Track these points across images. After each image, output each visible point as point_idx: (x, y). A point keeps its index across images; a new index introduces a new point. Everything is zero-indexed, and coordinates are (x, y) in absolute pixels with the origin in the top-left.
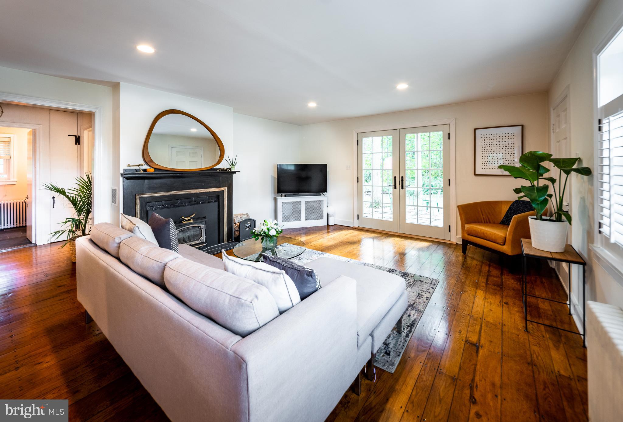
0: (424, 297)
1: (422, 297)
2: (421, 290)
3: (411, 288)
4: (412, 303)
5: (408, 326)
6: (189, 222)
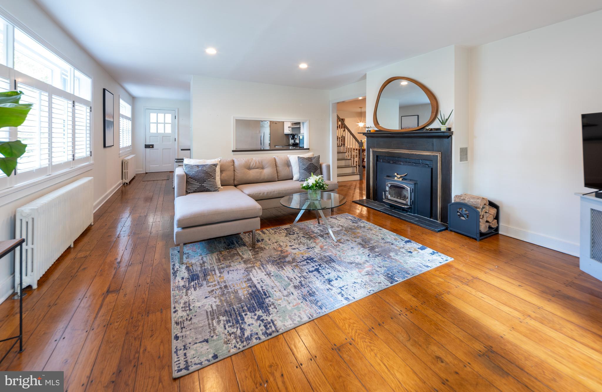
0: (181, 310)
1: (182, 308)
2: (191, 318)
3: (207, 312)
4: (189, 292)
5: (177, 271)
6: (399, 180)
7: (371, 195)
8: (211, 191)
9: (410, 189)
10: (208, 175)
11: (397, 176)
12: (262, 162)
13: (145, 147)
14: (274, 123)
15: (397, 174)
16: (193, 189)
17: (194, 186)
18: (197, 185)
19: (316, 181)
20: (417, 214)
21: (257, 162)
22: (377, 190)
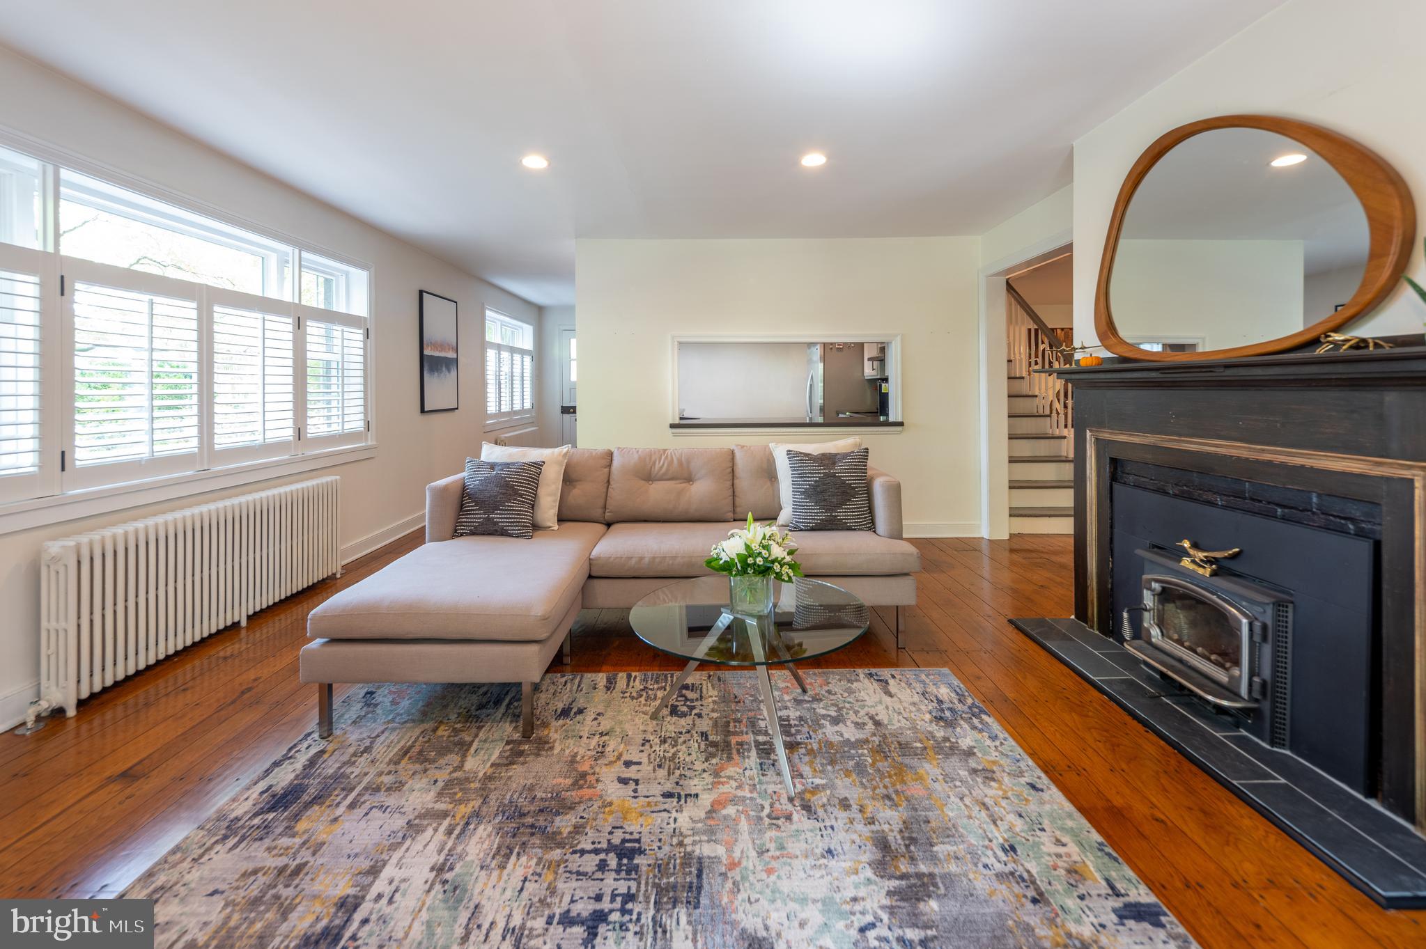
6: (1201, 571)
7: (1093, 610)
8: (510, 535)
9: (1251, 625)
10: (510, 491)
11: (1192, 552)
12: (688, 462)
13: (562, 412)
14: (834, 350)
15: (1195, 546)
16: (469, 526)
17: (471, 518)
18: (477, 516)
19: (747, 547)
20: (1291, 749)
21: (675, 461)
22: (1112, 596)
